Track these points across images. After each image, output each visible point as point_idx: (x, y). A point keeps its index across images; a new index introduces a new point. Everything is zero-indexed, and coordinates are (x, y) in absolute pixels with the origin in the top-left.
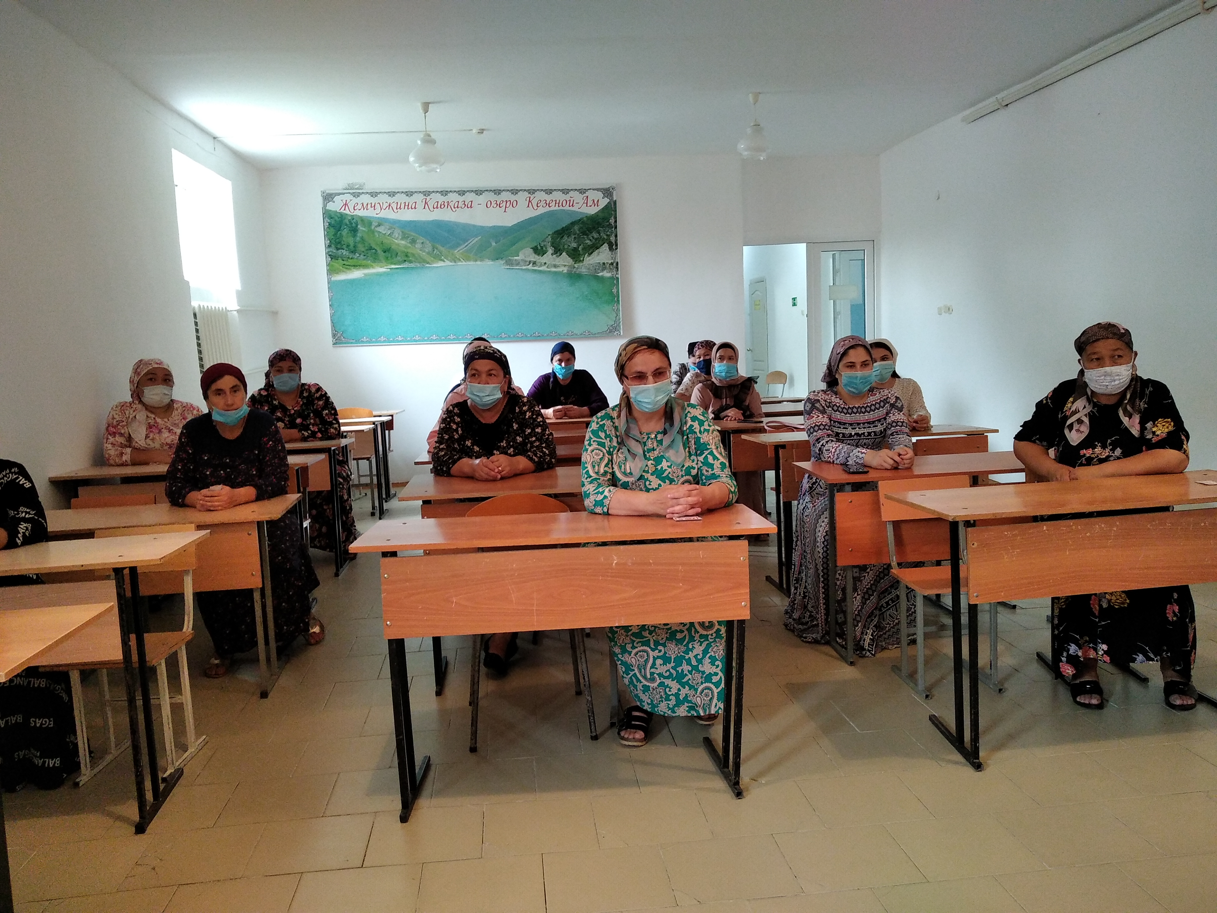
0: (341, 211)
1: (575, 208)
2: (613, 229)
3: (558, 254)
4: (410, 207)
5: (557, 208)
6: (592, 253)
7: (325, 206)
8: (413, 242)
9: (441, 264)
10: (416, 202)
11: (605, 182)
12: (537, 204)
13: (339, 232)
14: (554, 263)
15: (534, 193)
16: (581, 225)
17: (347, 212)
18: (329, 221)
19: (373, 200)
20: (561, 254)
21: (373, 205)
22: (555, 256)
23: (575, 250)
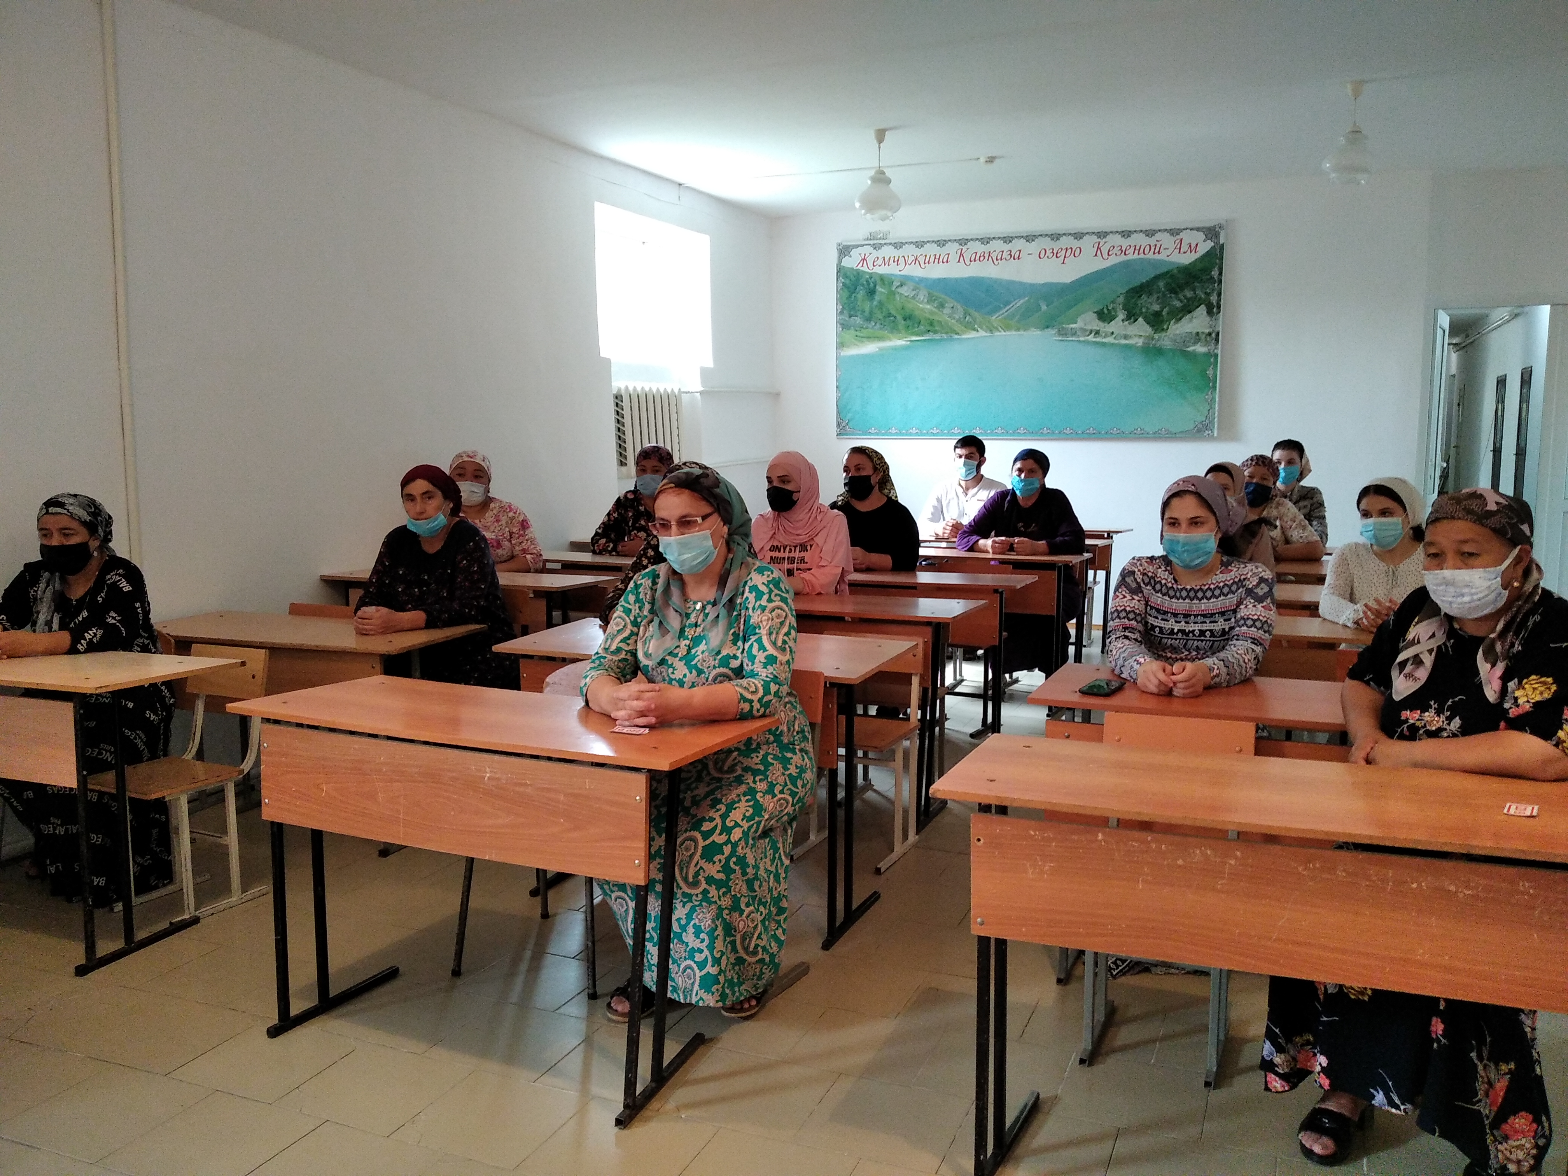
0: (858, 267)
1: (1162, 256)
2: (1216, 285)
3: (1132, 320)
4: (941, 260)
5: (1136, 256)
6: (1180, 319)
7: (840, 261)
8: (942, 306)
9: (973, 334)
10: (949, 254)
11: (1209, 218)
12: (1109, 251)
13: (854, 295)
14: (1124, 333)
15: (1104, 237)
16: (1170, 281)
17: (865, 269)
18: (843, 280)
19: (897, 253)
20: (1136, 320)
21: (896, 260)
22: (1127, 323)
23: (1157, 314)
